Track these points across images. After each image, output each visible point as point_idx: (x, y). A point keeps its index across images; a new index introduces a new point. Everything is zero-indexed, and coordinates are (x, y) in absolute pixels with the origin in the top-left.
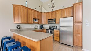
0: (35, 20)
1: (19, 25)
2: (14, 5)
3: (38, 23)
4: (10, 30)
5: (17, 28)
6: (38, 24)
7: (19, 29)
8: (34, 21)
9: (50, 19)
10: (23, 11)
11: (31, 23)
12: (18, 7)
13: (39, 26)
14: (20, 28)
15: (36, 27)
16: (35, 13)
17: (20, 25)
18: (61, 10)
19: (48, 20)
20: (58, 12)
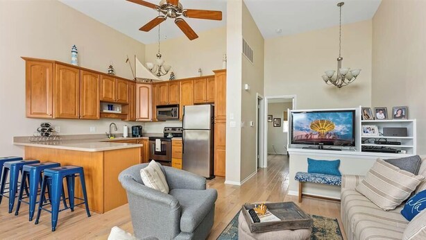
0: (111, 107)
1: (47, 125)
2: (28, 60)
3: (122, 117)
4: (15, 138)
5: (39, 134)
6: (123, 119)
7: (47, 135)
8: (106, 111)
9: (163, 104)
10: (64, 78)
11: (92, 119)
12: (46, 68)
13: (126, 128)
14: (51, 134)
15: (114, 132)
16: (107, 84)
17: (52, 123)
18: (193, 79)
19: (158, 107)
20: (185, 86)
